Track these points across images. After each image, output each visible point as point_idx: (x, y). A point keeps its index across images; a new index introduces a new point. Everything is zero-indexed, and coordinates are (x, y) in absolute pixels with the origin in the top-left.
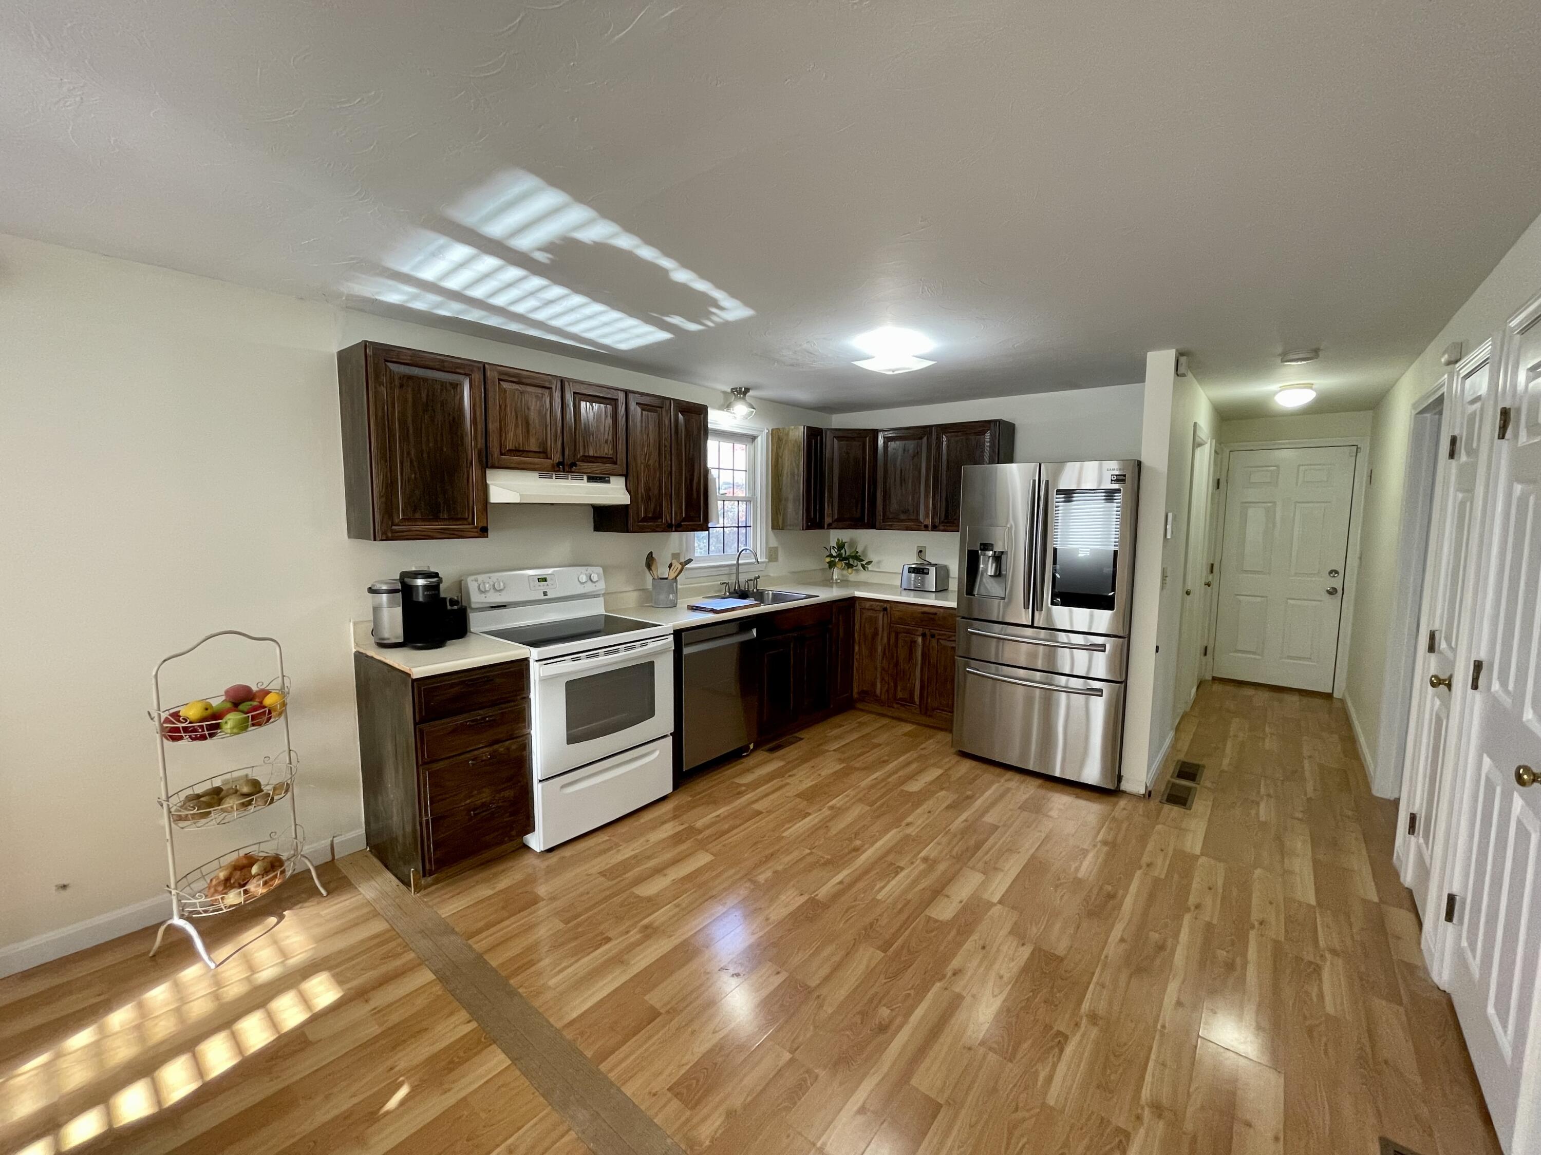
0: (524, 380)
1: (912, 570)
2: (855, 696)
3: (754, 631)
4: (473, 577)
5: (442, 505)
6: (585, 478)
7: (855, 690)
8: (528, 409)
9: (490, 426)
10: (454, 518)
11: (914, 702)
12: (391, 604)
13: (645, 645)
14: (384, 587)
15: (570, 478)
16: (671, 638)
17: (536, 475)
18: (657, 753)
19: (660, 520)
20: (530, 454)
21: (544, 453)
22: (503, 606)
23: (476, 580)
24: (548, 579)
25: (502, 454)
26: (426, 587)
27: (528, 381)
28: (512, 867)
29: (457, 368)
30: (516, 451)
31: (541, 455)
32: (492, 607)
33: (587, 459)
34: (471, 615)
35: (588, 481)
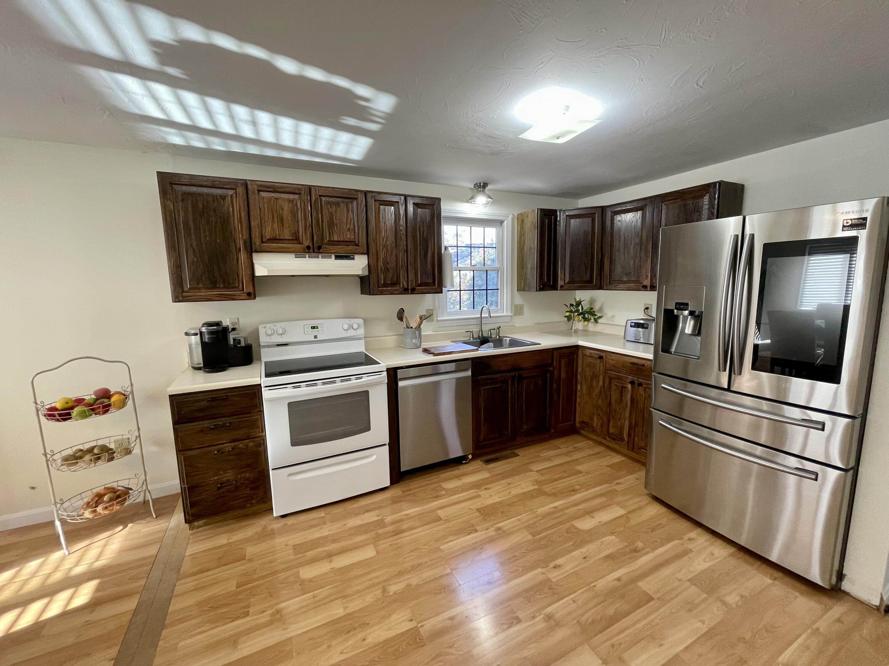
0: (278, 190)
1: (633, 324)
2: (577, 425)
4: (263, 326)
5: (218, 279)
6: (333, 257)
7: (578, 420)
8: (282, 209)
9: (253, 223)
10: (228, 285)
11: (622, 440)
12: (196, 343)
13: (361, 378)
14: (193, 332)
15: (320, 257)
16: (385, 374)
17: (293, 255)
18: (374, 457)
19: (398, 286)
20: (286, 242)
21: (296, 239)
22: (285, 345)
23: (265, 327)
24: (319, 327)
25: (263, 242)
27: (281, 190)
28: (254, 524)
29: (225, 185)
30: (273, 240)
31: (295, 242)
32: (278, 345)
33: (333, 243)
34: (262, 350)
35: (335, 259)
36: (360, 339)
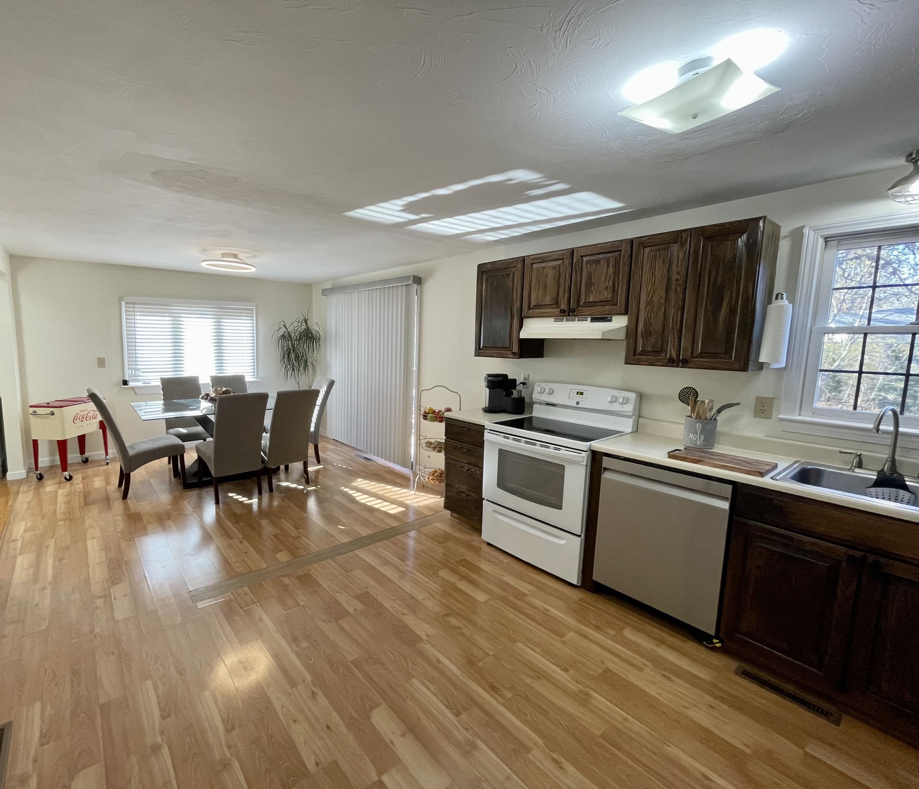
0: (546, 259)
6: (589, 319)
8: (547, 277)
9: (525, 291)
13: (559, 449)
15: (576, 320)
16: (585, 455)
17: (552, 319)
18: (563, 542)
20: (547, 307)
21: (556, 303)
22: (553, 405)
24: (584, 394)
25: (529, 309)
27: (548, 259)
29: (511, 264)
32: (547, 404)
33: (589, 304)
34: (534, 405)
35: (591, 321)
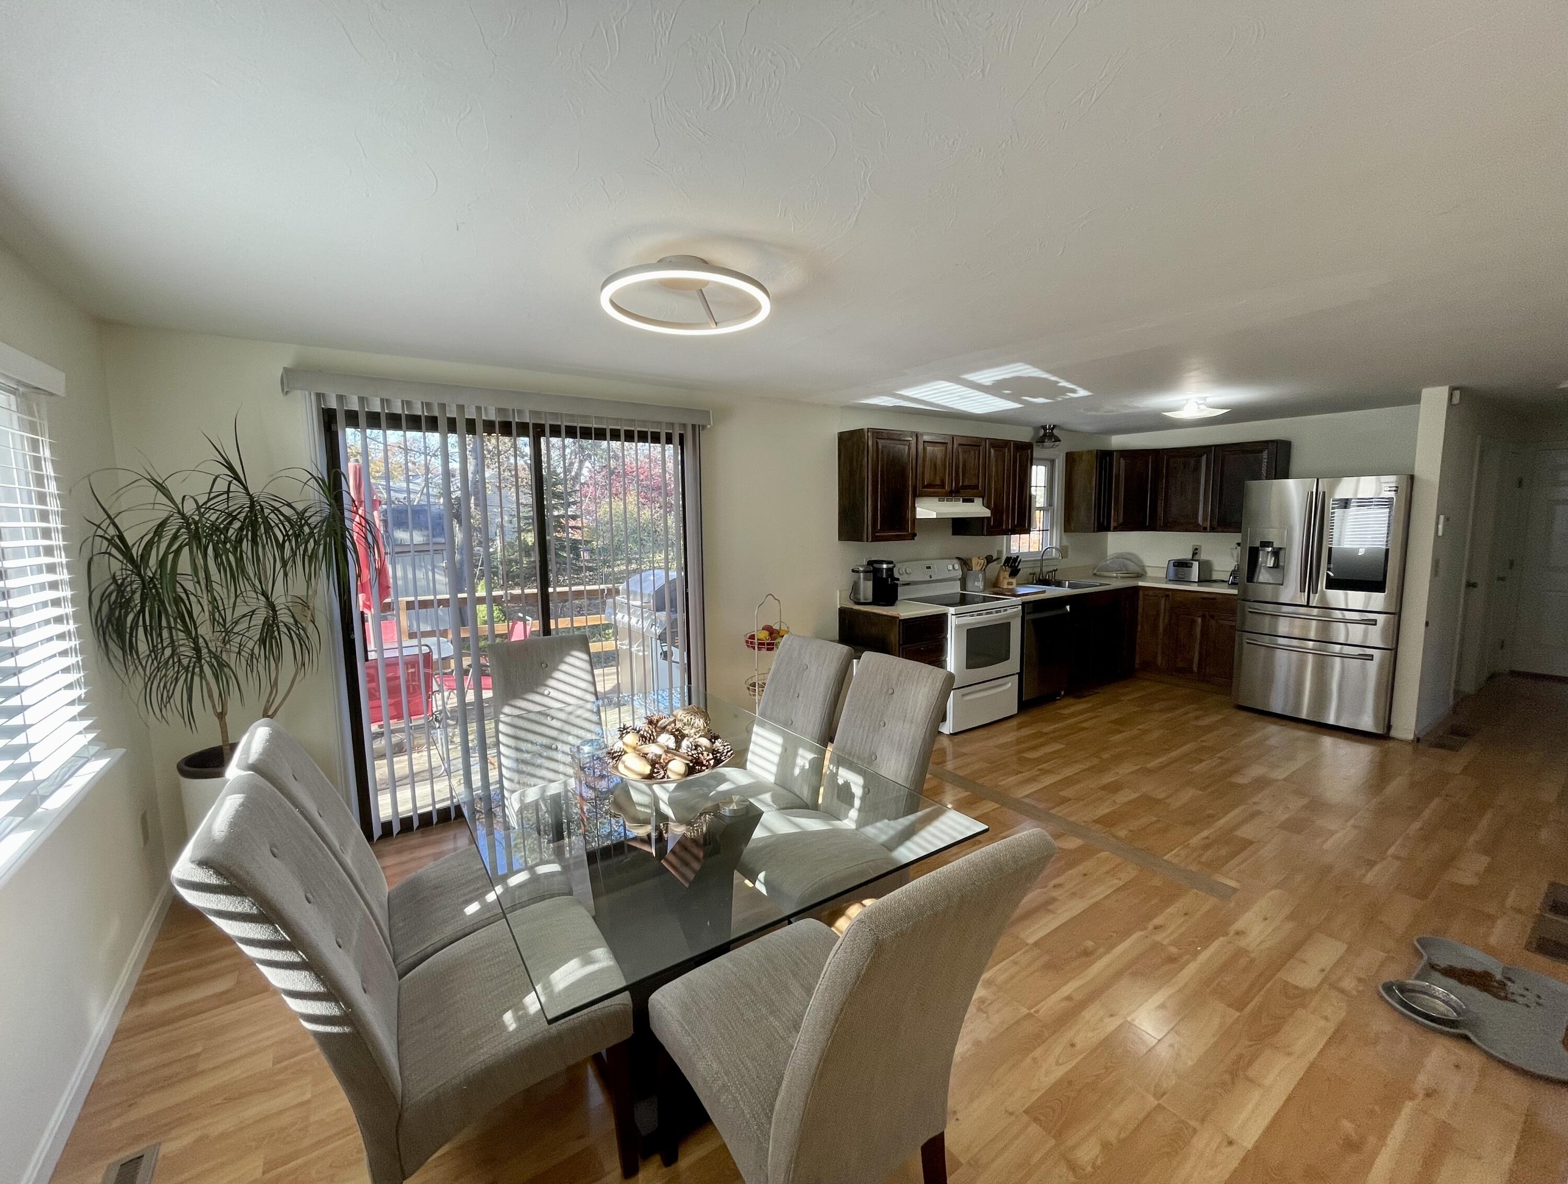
3: (1068, 608)
5: (895, 520)
6: (961, 500)
8: (936, 458)
9: (918, 471)
10: (901, 527)
11: (1192, 672)
12: (865, 579)
13: (1006, 611)
15: (953, 500)
16: (1020, 608)
17: (937, 499)
19: (1001, 527)
20: (936, 487)
22: (908, 584)
24: (932, 568)
25: (923, 488)
26: (888, 569)
29: (905, 437)
30: (930, 485)
31: (941, 487)
32: (904, 584)
33: (963, 488)
34: (899, 589)
35: (963, 502)
36: (955, 580)
